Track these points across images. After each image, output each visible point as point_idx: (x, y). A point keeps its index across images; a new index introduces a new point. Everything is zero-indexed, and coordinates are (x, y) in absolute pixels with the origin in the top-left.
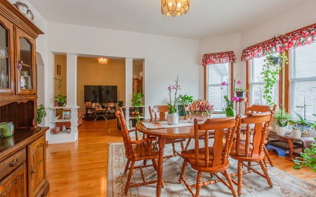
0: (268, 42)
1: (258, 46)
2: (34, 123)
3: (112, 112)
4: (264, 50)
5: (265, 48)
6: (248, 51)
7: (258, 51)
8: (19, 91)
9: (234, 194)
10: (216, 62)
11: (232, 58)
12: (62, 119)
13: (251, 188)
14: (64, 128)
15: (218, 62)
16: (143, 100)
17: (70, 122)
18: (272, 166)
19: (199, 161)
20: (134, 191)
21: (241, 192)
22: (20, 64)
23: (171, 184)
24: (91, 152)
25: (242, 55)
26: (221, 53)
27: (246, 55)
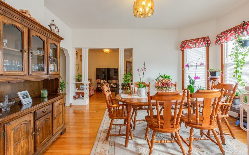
0: (240, 27)
1: (230, 31)
2: (58, 91)
3: (114, 87)
4: (236, 34)
5: (237, 32)
6: (221, 36)
7: (231, 36)
8: (50, 73)
9: (183, 152)
10: (192, 47)
11: (207, 43)
12: (79, 90)
13: (203, 151)
14: (81, 96)
15: (194, 47)
16: (132, 78)
17: (84, 92)
18: (234, 138)
19: (153, 123)
20: (112, 139)
21: (191, 152)
22: (50, 58)
23: (139, 139)
24: (94, 112)
25: (216, 39)
26: (196, 39)
27: (220, 40)
